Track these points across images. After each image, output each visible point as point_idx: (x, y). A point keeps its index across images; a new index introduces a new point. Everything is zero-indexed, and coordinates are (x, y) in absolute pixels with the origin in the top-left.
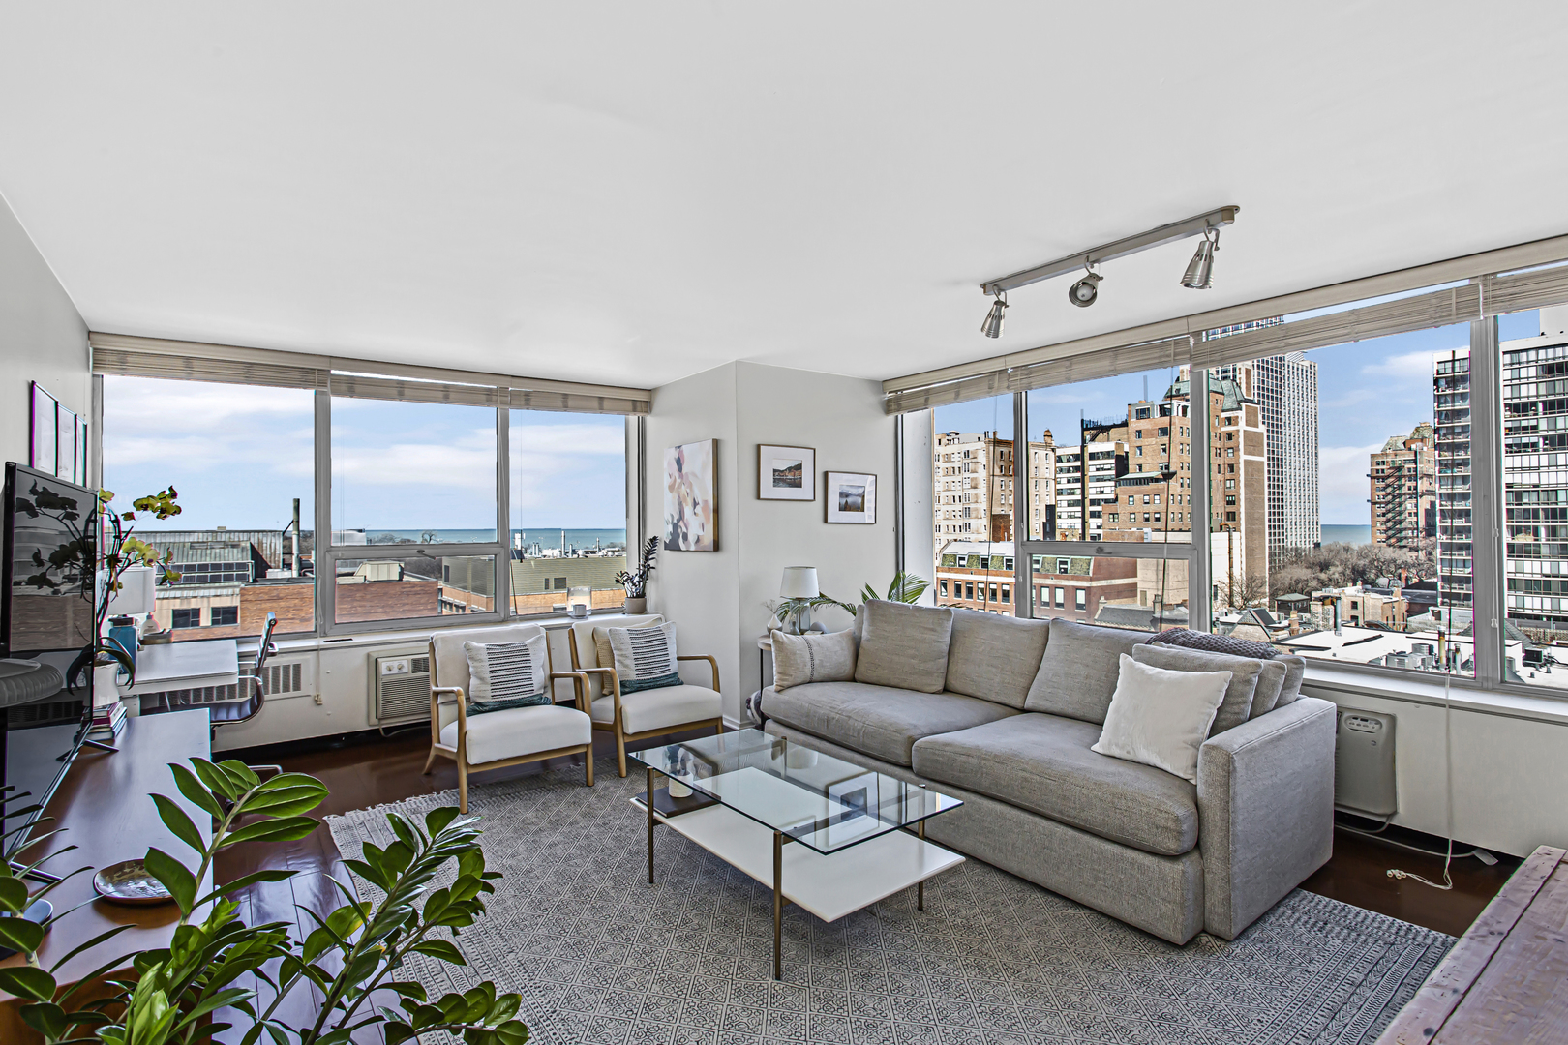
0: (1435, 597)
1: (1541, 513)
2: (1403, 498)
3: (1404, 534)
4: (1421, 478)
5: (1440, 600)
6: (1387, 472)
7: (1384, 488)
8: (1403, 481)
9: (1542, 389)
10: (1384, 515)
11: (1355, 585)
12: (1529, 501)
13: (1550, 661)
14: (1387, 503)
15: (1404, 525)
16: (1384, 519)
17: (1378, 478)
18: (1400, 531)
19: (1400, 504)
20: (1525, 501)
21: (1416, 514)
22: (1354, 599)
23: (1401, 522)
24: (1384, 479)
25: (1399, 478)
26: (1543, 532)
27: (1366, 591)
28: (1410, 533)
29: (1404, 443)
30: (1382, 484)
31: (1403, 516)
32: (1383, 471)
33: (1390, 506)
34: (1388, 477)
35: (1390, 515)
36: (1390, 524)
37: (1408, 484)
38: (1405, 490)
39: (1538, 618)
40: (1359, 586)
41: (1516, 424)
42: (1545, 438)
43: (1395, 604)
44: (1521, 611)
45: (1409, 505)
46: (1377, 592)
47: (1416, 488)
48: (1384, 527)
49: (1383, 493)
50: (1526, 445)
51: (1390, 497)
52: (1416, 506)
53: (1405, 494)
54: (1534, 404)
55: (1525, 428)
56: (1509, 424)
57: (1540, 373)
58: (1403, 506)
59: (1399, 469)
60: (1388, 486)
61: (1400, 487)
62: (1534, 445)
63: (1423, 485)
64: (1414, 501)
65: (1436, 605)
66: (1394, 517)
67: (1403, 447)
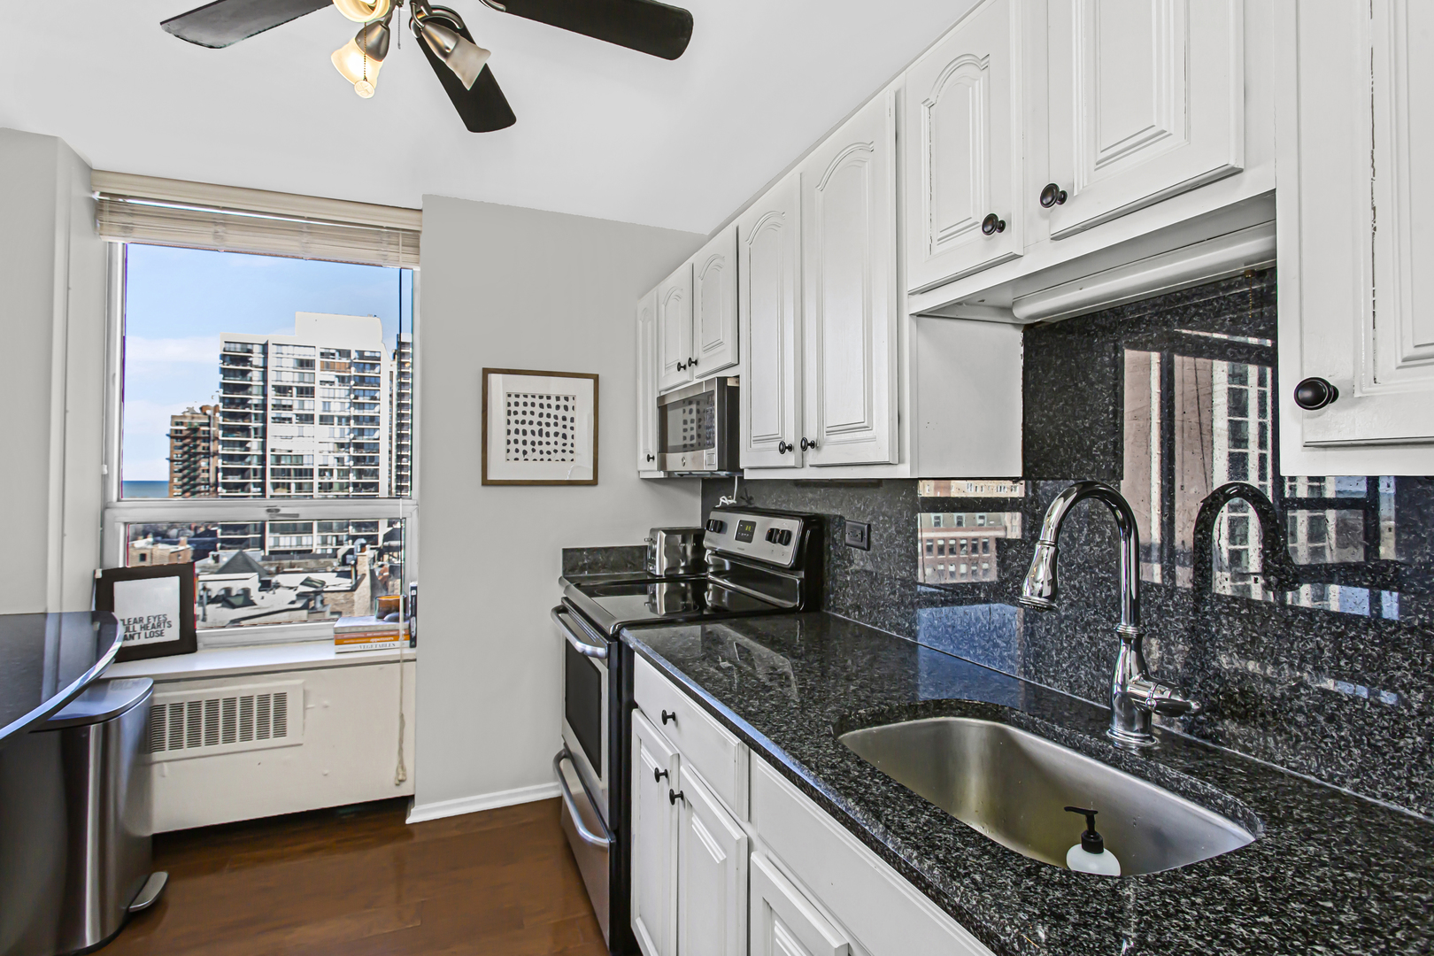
0: (214, 543)
1: (293, 472)
2: (198, 458)
3: (197, 488)
4: (214, 441)
5: (219, 545)
6: (185, 433)
7: (182, 447)
8: (198, 442)
9: (296, 377)
10: (181, 471)
11: (145, 537)
12: (285, 464)
13: (277, 586)
14: (184, 461)
15: (198, 481)
16: (180, 475)
17: (177, 438)
18: (195, 486)
19: (195, 462)
20: (283, 462)
21: (208, 471)
22: (143, 552)
23: (195, 478)
24: (182, 439)
25: (195, 439)
26: (293, 487)
27: (155, 543)
28: (202, 488)
29: (201, 409)
30: (180, 444)
31: (197, 473)
32: (181, 431)
33: (186, 464)
34: (186, 437)
35: (186, 472)
36: (186, 480)
37: (203, 444)
38: (200, 449)
39: (288, 552)
40: (150, 539)
41: (278, 403)
42: (297, 415)
43: (181, 553)
44: (277, 549)
45: (203, 464)
46: (167, 543)
47: (209, 448)
48: (180, 483)
49: (181, 451)
50: (284, 419)
51: (186, 456)
52: (209, 464)
53: (200, 453)
54: (291, 388)
55: (285, 406)
56: (274, 402)
57: (296, 366)
58: (198, 464)
59: (195, 430)
60: (185, 445)
61: (196, 447)
62: (290, 419)
63: (214, 447)
64: (207, 460)
65: (215, 550)
66: (189, 474)
67: (199, 411)
